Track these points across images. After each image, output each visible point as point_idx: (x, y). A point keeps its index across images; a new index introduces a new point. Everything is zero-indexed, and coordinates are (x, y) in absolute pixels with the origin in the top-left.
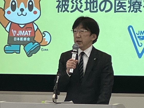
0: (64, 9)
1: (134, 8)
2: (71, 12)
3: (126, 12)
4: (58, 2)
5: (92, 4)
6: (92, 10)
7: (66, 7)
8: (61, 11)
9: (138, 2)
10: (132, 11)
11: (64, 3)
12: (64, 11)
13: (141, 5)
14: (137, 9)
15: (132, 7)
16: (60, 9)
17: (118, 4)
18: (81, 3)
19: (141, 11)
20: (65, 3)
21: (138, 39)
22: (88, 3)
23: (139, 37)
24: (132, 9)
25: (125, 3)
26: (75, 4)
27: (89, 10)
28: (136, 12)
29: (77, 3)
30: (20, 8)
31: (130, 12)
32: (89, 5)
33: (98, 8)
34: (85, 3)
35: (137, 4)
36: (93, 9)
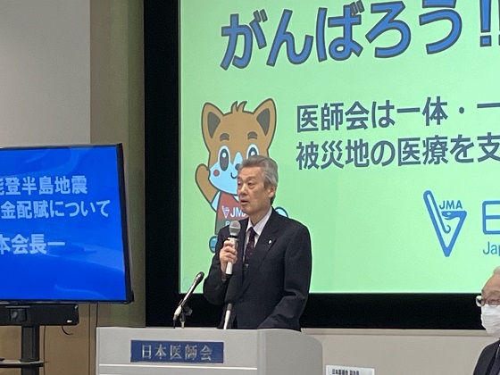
0: (309, 163)
1: (433, 156)
2: (323, 167)
3: (419, 163)
4: (300, 150)
5: (358, 150)
6: (359, 162)
7: (313, 157)
8: (305, 167)
9: (441, 144)
10: (430, 162)
11: (309, 151)
12: (310, 167)
13: (447, 149)
14: (438, 157)
15: (430, 153)
16: (303, 163)
17: (405, 148)
18: (340, 150)
19: (446, 161)
20: (312, 150)
21: (443, 218)
22: (352, 148)
23: (444, 214)
24: (430, 158)
25: (417, 146)
26: (330, 151)
27: (353, 162)
28: (438, 163)
29: (333, 150)
30: (235, 164)
31: (427, 163)
32: (353, 152)
33: (369, 158)
34: (346, 148)
35: (439, 146)
36: (361, 160)
